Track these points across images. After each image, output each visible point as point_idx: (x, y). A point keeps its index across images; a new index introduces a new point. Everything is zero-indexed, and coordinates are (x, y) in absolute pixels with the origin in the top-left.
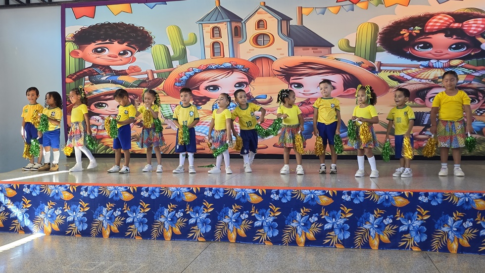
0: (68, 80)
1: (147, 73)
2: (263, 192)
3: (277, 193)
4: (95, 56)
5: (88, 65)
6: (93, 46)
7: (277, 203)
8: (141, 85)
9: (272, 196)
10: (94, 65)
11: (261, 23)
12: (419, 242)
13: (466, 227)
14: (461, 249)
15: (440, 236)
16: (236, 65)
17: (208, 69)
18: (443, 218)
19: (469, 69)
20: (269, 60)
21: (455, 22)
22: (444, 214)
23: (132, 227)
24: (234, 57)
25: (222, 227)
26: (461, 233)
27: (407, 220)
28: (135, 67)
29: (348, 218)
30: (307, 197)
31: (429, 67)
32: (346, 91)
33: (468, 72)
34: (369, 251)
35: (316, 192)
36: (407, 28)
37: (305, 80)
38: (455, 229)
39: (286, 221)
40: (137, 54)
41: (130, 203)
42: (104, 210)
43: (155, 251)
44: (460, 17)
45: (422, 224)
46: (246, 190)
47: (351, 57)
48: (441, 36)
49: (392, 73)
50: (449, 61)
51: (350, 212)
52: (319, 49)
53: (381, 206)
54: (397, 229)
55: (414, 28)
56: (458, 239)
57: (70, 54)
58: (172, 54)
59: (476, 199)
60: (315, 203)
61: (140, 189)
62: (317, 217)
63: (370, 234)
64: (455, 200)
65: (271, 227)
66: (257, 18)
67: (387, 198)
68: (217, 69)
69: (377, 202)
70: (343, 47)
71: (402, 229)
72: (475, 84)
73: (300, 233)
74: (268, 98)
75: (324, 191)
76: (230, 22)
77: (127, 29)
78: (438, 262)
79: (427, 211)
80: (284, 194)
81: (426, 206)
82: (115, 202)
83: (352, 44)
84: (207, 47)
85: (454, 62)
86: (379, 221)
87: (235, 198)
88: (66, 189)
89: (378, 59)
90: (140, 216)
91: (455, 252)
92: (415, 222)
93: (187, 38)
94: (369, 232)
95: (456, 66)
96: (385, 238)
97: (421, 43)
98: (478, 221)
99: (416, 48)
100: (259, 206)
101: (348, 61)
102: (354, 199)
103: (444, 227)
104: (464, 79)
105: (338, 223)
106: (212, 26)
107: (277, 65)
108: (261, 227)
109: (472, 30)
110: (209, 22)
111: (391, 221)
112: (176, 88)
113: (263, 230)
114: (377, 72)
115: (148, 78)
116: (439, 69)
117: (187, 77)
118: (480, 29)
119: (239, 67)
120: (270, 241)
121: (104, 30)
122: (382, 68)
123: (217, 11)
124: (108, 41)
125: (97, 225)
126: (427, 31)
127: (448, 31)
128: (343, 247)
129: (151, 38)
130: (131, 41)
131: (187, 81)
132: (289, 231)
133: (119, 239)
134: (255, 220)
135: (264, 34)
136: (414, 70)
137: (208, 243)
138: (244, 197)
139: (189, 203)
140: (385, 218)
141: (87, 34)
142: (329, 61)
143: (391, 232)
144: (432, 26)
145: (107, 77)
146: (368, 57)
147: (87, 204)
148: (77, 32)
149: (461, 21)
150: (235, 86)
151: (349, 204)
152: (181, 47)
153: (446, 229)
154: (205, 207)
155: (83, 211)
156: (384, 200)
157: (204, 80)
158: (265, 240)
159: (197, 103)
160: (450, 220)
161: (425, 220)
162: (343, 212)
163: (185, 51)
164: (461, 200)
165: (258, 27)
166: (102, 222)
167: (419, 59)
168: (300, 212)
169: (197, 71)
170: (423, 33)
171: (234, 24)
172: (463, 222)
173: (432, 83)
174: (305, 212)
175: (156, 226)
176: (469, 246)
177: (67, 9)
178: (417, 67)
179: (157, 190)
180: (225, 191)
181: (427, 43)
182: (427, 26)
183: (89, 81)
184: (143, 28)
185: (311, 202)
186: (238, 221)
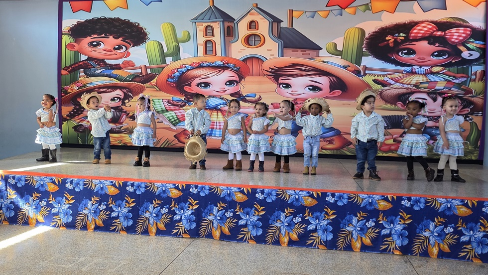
0: (64, 72)
1: (140, 68)
2: (248, 191)
3: (262, 192)
4: (90, 49)
5: (83, 58)
6: (89, 39)
7: (262, 203)
8: (135, 79)
9: (257, 195)
10: (90, 59)
11: (253, 24)
12: (400, 245)
13: (447, 233)
14: (442, 255)
15: (421, 241)
16: (227, 64)
17: (199, 66)
18: (424, 222)
19: (450, 76)
20: (259, 60)
21: (438, 31)
22: (426, 219)
23: (117, 221)
24: (226, 56)
25: (206, 224)
26: (442, 238)
27: (389, 223)
28: (129, 62)
29: (331, 219)
30: (292, 197)
31: (412, 73)
32: (332, 93)
33: (448, 79)
34: (351, 253)
35: (301, 193)
36: (393, 35)
37: (293, 81)
38: (437, 234)
39: (270, 220)
40: (132, 50)
41: (116, 198)
42: (90, 203)
43: (137, 247)
44: (443, 26)
45: (404, 229)
46: (232, 188)
47: (338, 60)
48: (424, 44)
49: (376, 77)
50: (431, 68)
51: (333, 214)
52: (308, 52)
53: (364, 209)
54: (379, 233)
55: (399, 34)
56: (439, 244)
57: (66, 47)
58: (165, 50)
59: (458, 205)
60: (299, 204)
61: (125, 184)
62: (301, 217)
63: (352, 236)
64: (438, 205)
65: (255, 226)
66: (249, 18)
67: (370, 201)
68: (209, 66)
69: (360, 205)
70: (330, 51)
71: (384, 232)
72: (455, 91)
73: (284, 233)
74: (257, 97)
75: (309, 193)
76: (223, 22)
77: (122, 24)
78: (419, 267)
79: (409, 216)
80: (269, 194)
81: (409, 210)
82: (101, 196)
83: (340, 48)
84: (200, 45)
85: (436, 69)
86: (362, 223)
87: (220, 196)
88: (51, 181)
89: (363, 64)
90: (125, 210)
91: (435, 256)
92: (397, 226)
93: (180, 35)
94: (352, 234)
95: (437, 73)
96: (367, 241)
97: (405, 49)
98: (459, 227)
99: (400, 54)
100: (243, 205)
101: (335, 64)
102: (337, 201)
103: (425, 232)
104: (444, 85)
105: (321, 224)
106: (205, 25)
107: (267, 66)
108: (246, 226)
109: (454, 38)
110: (202, 21)
111: (373, 224)
112: (169, 84)
113: (247, 229)
114: (362, 76)
115: (142, 73)
116: (421, 75)
117: (180, 74)
118: (461, 38)
119: (230, 66)
120: (253, 239)
121: (100, 25)
122: (367, 72)
123: (211, 11)
124: (103, 35)
125: (81, 218)
126: (411, 38)
127: (430, 39)
128: (326, 248)
129: (146, 34)
130: (126, 36)
131: (180, 77)
132: (273, 231)
133: (103, 233)
134: (240, 218)
135: (255, 35)
136: (397, 75)
137: (192, 240)
138: (229, 195)
139: (175, 199)
140: (368, 221)
141: (83, 28)
142: (316, 63)
143: (373, 235)
144: (416, 33)
145: (102, 70)
146: (354, 61)
147: (72, 197)
148: (73, 26)
149: (443, 30)
150: (226, 84)
151: (333, 206)
152: (175, 44)
153: (427, 234)
154: (190, 204)
155: (68, 204)
156: (368, 203)
157: (195, 77)
158: (249, 239)
159: (189, 98)
160: (432, 226)
161: (407, 224)
162: (327, 213)
163: (178, 48)
164: (443, 206)
165: (250, 28)
166: (87, 216)
167: (403, 65)
168: (284, 212)
169: (190, 68)
170: (407, 39)
171: (227, 24)
172: (444, 228)
173: (414, 88)
174: (289, 213)
175: (141, 221)
176: (449, 251)
177: (64, 3)
178: (401, 72)
179: (143, 185)
180: (211, 189)
181: (411, 49)
182: (411, 33)
183: (84, 74)
184: (139, 24)
185: (295, 203)
186: (223, 219)
